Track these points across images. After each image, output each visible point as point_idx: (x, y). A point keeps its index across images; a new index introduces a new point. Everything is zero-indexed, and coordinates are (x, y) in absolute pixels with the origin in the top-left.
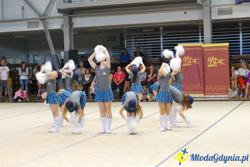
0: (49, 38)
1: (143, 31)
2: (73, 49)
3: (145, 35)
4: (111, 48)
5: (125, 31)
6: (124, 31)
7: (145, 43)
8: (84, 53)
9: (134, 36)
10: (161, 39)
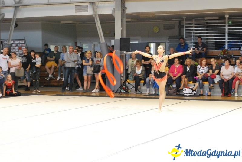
0: (98, 25)
1: (206, 18)
2: (125, 37)
3: (207, 23)
4: (168, 38)
5: (185, 18)
6: (183, 18)
7: (207, 33)
8: (137, 42)
9: (195, 24)
10: (227, 28)
